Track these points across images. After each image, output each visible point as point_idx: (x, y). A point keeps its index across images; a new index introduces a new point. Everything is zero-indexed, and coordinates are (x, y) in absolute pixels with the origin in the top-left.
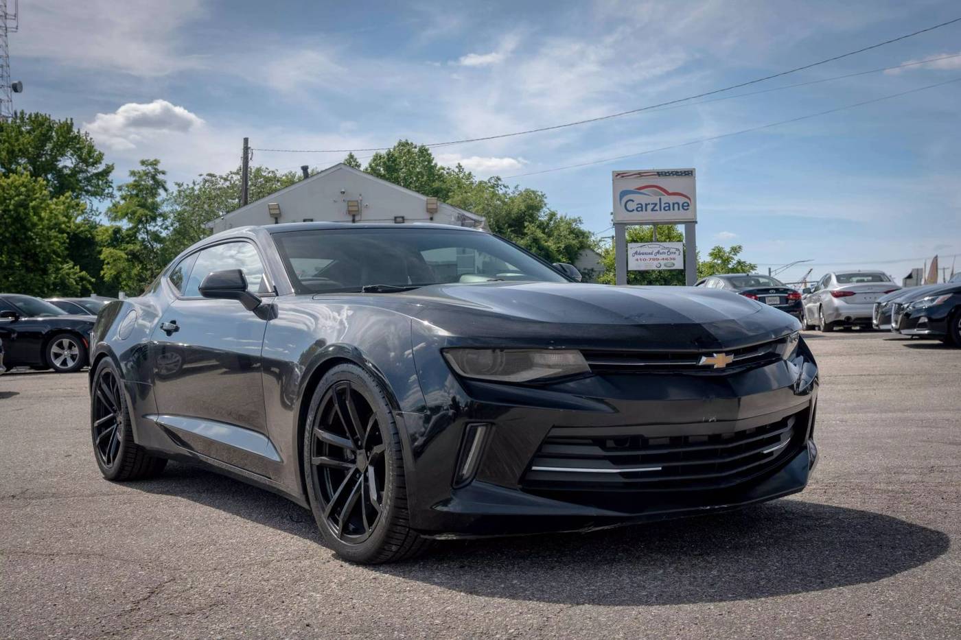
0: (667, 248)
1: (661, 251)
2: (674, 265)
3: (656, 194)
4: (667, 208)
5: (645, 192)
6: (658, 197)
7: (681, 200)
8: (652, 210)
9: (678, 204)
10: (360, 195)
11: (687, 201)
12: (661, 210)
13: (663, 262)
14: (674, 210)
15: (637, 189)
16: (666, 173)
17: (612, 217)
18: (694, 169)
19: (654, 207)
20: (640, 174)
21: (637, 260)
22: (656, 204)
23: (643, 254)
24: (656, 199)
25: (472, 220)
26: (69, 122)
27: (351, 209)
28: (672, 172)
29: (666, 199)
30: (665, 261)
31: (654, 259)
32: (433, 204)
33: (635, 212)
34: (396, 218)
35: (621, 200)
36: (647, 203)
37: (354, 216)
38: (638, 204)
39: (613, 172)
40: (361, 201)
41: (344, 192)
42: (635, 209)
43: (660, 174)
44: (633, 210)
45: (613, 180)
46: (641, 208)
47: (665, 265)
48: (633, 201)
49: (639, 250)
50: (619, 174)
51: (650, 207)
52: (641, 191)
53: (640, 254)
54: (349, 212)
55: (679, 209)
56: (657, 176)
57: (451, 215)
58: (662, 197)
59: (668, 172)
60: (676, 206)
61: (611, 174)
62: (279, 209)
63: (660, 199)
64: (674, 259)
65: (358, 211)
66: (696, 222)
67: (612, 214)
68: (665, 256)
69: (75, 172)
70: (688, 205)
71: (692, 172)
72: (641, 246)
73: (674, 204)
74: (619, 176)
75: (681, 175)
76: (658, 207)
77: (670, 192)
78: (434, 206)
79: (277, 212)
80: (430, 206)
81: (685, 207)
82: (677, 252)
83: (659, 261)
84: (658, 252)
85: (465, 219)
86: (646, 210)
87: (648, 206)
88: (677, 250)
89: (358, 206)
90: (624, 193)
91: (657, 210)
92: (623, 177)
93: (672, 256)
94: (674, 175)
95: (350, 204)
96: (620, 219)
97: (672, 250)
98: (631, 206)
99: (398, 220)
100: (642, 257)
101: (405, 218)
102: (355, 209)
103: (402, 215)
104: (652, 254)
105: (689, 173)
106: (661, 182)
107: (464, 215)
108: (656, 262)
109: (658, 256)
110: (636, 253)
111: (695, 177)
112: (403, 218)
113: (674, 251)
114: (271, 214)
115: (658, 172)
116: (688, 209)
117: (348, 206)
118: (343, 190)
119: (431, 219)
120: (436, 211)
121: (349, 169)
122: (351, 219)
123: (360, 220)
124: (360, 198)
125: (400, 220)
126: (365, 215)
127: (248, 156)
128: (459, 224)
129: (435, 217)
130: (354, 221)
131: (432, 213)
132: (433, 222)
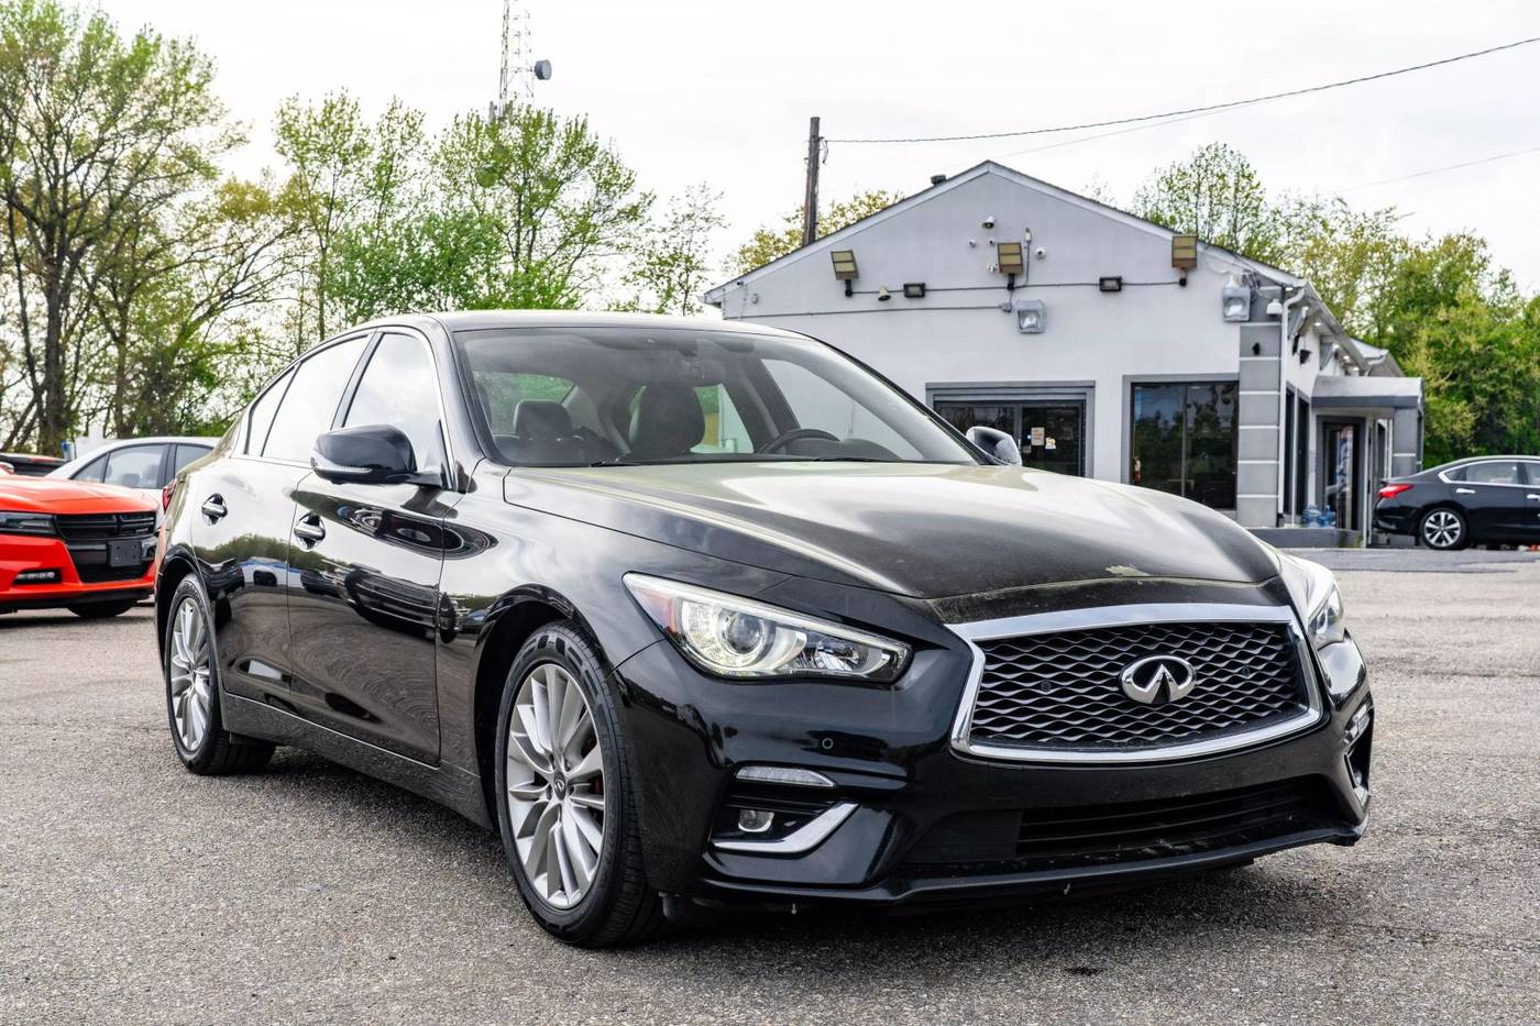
10: (1028, 230)
25: (1276, 284)
27: (1007, 260)
32: (1189, 248)
34: (1103, 281)
37: (1012, 276)
40: (1029, 242)
41: (992, 225)
54: (1002, 268)
57: (1228, 273)
62: (853, 261)
65: (1021, 265)
69: (590, 211)
78: (1189, 254)
79: (850, 266)
80: (1181, 254)
85: (1259, 283)
89: (1020, 254)
95: (1004, 250)
99: (1109, 284)
101: (1124, 281)
102: (1015, 260)
103: (1117, 275)
107: (1257, 274)
112: (1119, 280)
114: (836, 273)
117: (999, 255)
118: (990, 220)
119: (1183, 283)
120: (1196, 266)
121: (1005, 174)
122: (1004, 282)
123: (1024, 286)
124: (1028, 237)
125: (1111, 286)
126: (1037, 273)
127: (817, 155)
128: (1246, 292)
129: (1193, 278)
130: (1011, 287)
131: (1183, 269)
132: (1186, 289)
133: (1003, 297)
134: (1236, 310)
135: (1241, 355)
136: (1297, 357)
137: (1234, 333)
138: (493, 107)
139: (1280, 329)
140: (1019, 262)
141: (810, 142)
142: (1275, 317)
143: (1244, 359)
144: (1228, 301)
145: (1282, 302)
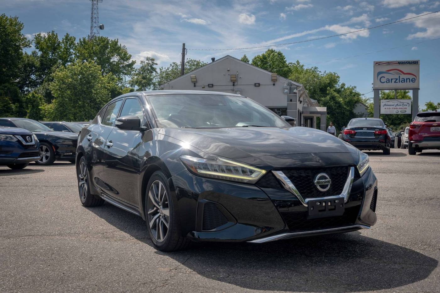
0: (402, 103)
1: (399, 104)
2: (406, 111)
3: (397, 74)
4: (403, 81)
5: (391, 73)
6: (399, 75)
7: (411, 77)
8: (395, 82)
9: (409, 79)
10: (237, 72)
11: (415, 78)
12: (399, 82)
13: (400, 110)
14: (407, 82)
15: (387, 71)
16: (403, 62)
17: (372, 86)
18: (419, 60)
19: (396, 80)
20: (389, 63)
21: (386, 108)
22: (397, 79)
23: (389, 105)
24: (397, 77)
25: (295, 85)
26: (116, 40)
27: (232, 79)
28: (407, 62)
29: (402, 76)
30: (401, 110)
31: (395, 108)
33: (385, 83)
34: (255, 84)
35: (378, 77)
36: (392, 78)
37: (234, 82)
38: (387, 79)
39: (374, 62)
40: (238, 75)
41: (229, 71)
42: (385, 81)
43: (399, 63)
44: (384, 82)
45: (374, 66)
46: (388, 81)
47: (401, 112)
48: (384, 77)
49: (386, 103)
50: (377, 63)
51: (393, 81)
52: (389, 72)
53: (387, 105)
54: (231, 81)
55: (410, 82)
56: (398, 64)
57: (284, 83)
58: (400, 75)
59: (404, 62)
60: (408, 80)
61: (373, 63)
62: (196, 78)
63: (399, 76)
64: (406, 108)
66: (419, 89)
67: (373, 84)
68: (401, 107)
69: (118, 64)
70: (415, 80)
71: (418, 62)
72: (388, 102)
73: (407, 79)
74: (377, 64)
75: (412, 64)
76: (398, 81)
77: (405, 72)
78: (275, 78)
79: (195, 80)
80: (273, 78)
81: (413, 80)
82: (408, 105)
83: (397, 110)
84: (397, 105)
85: (292, 85)
86: (391, 82)
87: (393, 80)
88: (408, 103)
89: (236, 77)
90: (379, 73)
91: (397, 82)
92: (379, 64)
93: (405, 107)
94: (407, 63)
95: (232, 76)
96: (377, 87)
97: (405, 104)
98: (383, 80)
100: (388, 107)
103: (259, 83)
104: (394, 105)
105: (416, 63)
106: (401, 67)
107: (291, 83)
108: (395, 110)
109: (397, 107)
110: (385, 105)
111: (419, 65)
112: (259, 84)
113: (406, 104)
114: (192, 81)
115: (399, 62)
116: (415, 82)
117: (231, 77)
118: (229, 69)
119: (274, 85)
120: (277, 81)
121: (232, 58)
122: (232, 84)
123: (237, 85)
124: (238, 73)
125: (257, 85)
126: (240, 82)
127: (184, 53)
128: (289, 87)
129: (276, 83)
130: (234, 85)
131: (274, 81)
132: (275, 86)
133: (232, 87)
134: (286, 91)
135: (288, 102)
136: (299, 102)
137: (286, 97)
138: (89, 36)
139: (296, 96)
140: (235, 79)
141: (183, 49)
142: (295, 93)
143: (288, 103)
144: (284, 89)
145: (297, 90)
